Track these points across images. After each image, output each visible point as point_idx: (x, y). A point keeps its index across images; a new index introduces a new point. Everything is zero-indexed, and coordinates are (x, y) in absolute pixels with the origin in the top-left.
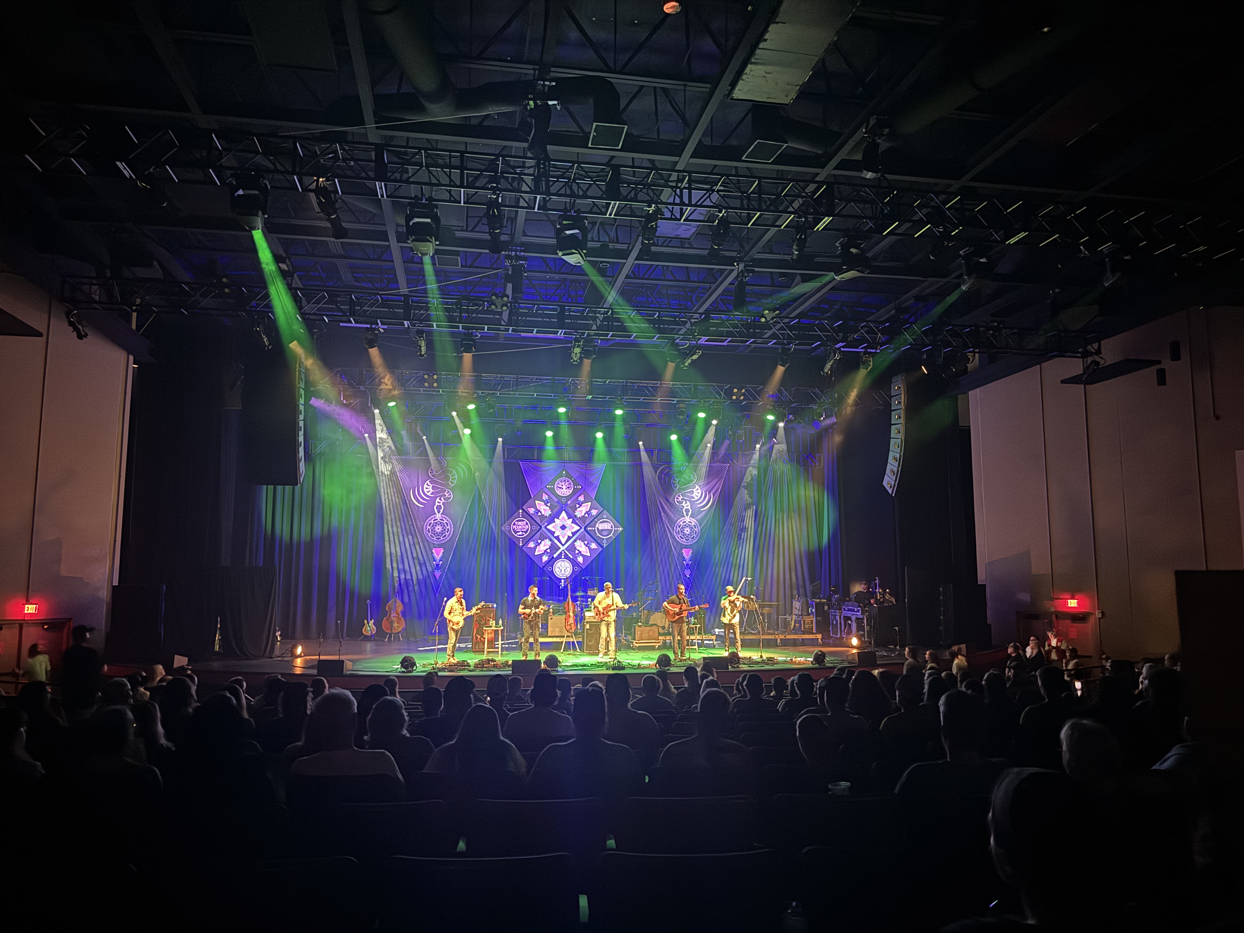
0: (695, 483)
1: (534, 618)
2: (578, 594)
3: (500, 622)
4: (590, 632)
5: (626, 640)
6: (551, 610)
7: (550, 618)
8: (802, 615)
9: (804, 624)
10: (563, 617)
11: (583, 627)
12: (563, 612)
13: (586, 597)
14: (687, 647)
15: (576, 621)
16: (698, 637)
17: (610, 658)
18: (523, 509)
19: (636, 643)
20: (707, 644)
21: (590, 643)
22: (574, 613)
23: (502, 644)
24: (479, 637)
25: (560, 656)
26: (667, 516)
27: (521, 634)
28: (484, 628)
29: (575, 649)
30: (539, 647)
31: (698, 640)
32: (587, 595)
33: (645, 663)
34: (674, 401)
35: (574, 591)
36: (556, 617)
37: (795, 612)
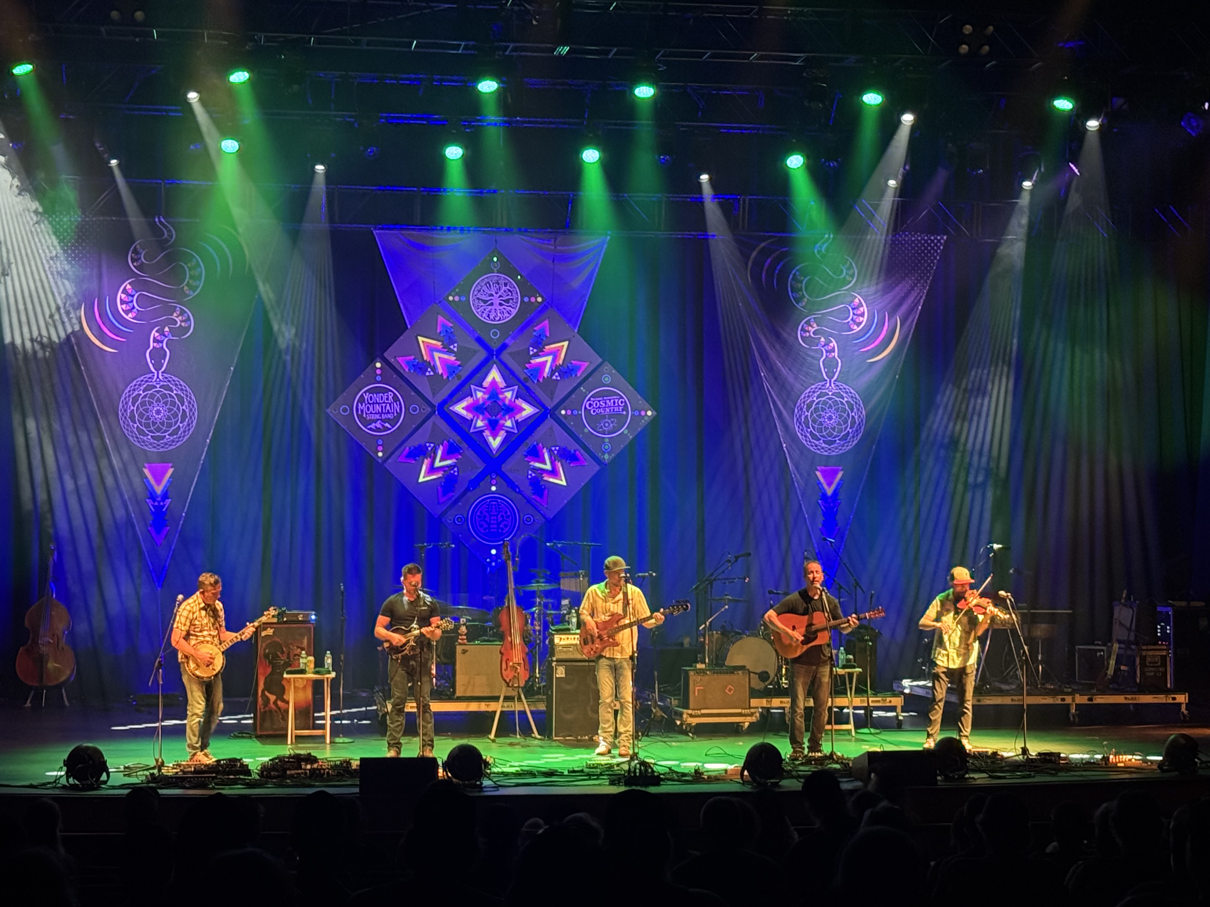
0: (853, 289)
1: (418, 650)
2: (534, 586)
3: (328, 660)
4: (568, 687)
5: (663, 709)
6: (463, 629)
7: (459, 649)
8: (1137, 643)
9: (1143, 665)
10: (496, 647)
11: (548, 673)
12: (494, 635)
13: (556, 596)
14: (828, 727)
15: (530, 659)
16: (858, 701)
17: (621, 755)
18: (385, 361)
19: (691, 716)
20: (880, 717)
21: (569, 717)
22: (524, 637)
23: (333, 718)
24: (272, 698)
25: (489, 749)
26: (776, 378)
27: (383, 691)
28: (285, 676)
29: (526, 732)
30: (430, 726)
31: (855, 708)
32: (559, 589)
33: (714, 767)
34: (795, 59)
35: (522, 578)
36: (476, 648)
37: (1119, 632)
